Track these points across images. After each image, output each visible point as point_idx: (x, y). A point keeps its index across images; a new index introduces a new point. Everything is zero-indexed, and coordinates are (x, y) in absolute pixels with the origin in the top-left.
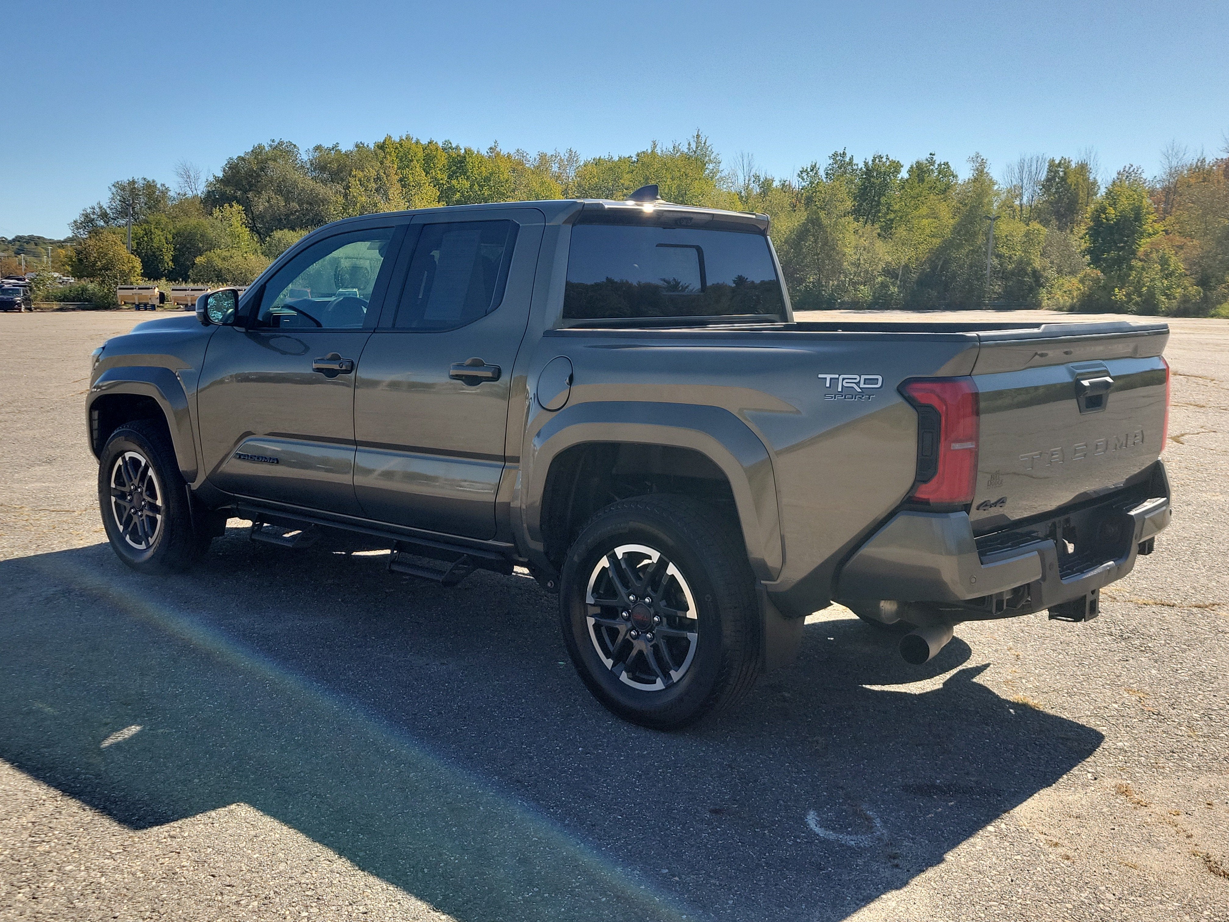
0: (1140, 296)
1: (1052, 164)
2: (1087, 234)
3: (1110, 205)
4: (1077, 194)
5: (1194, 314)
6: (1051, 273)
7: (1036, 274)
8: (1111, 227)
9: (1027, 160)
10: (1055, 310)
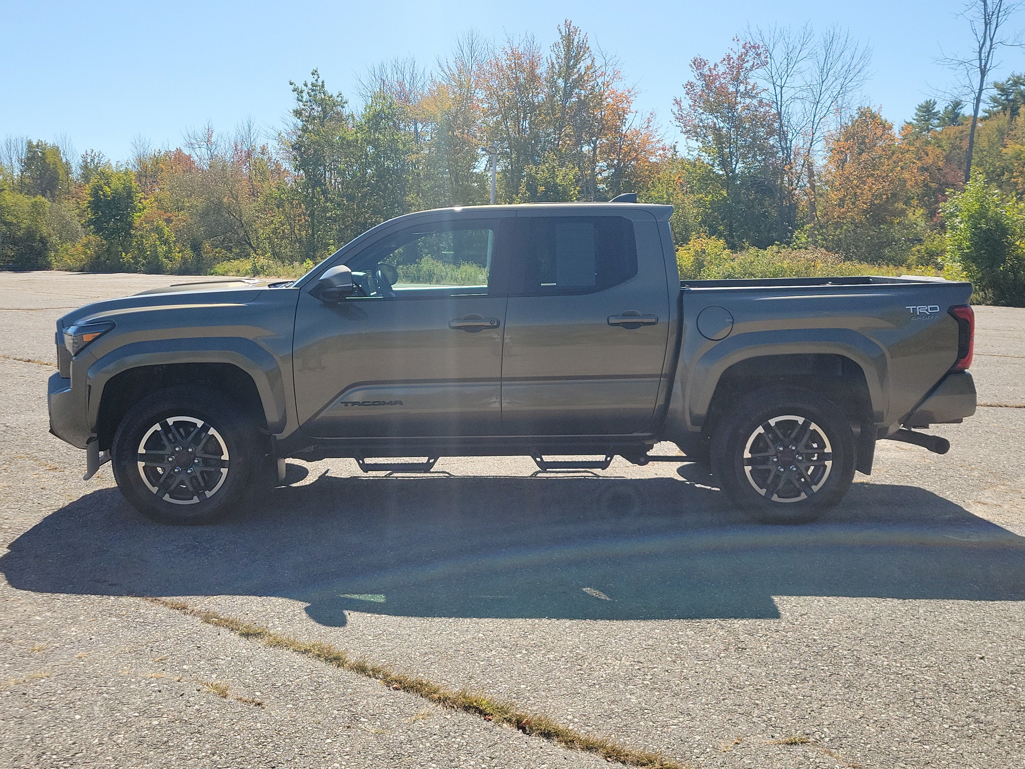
0: (145, 258)
1: (30, 144)
2: (89, 207)
3: (105, 184)
4: (56, 173)
5: (195, 272)
6: (55, 239)
7: (43, 241)
8: (109, 202)
9: (13, 141)
10: (66, 271)
